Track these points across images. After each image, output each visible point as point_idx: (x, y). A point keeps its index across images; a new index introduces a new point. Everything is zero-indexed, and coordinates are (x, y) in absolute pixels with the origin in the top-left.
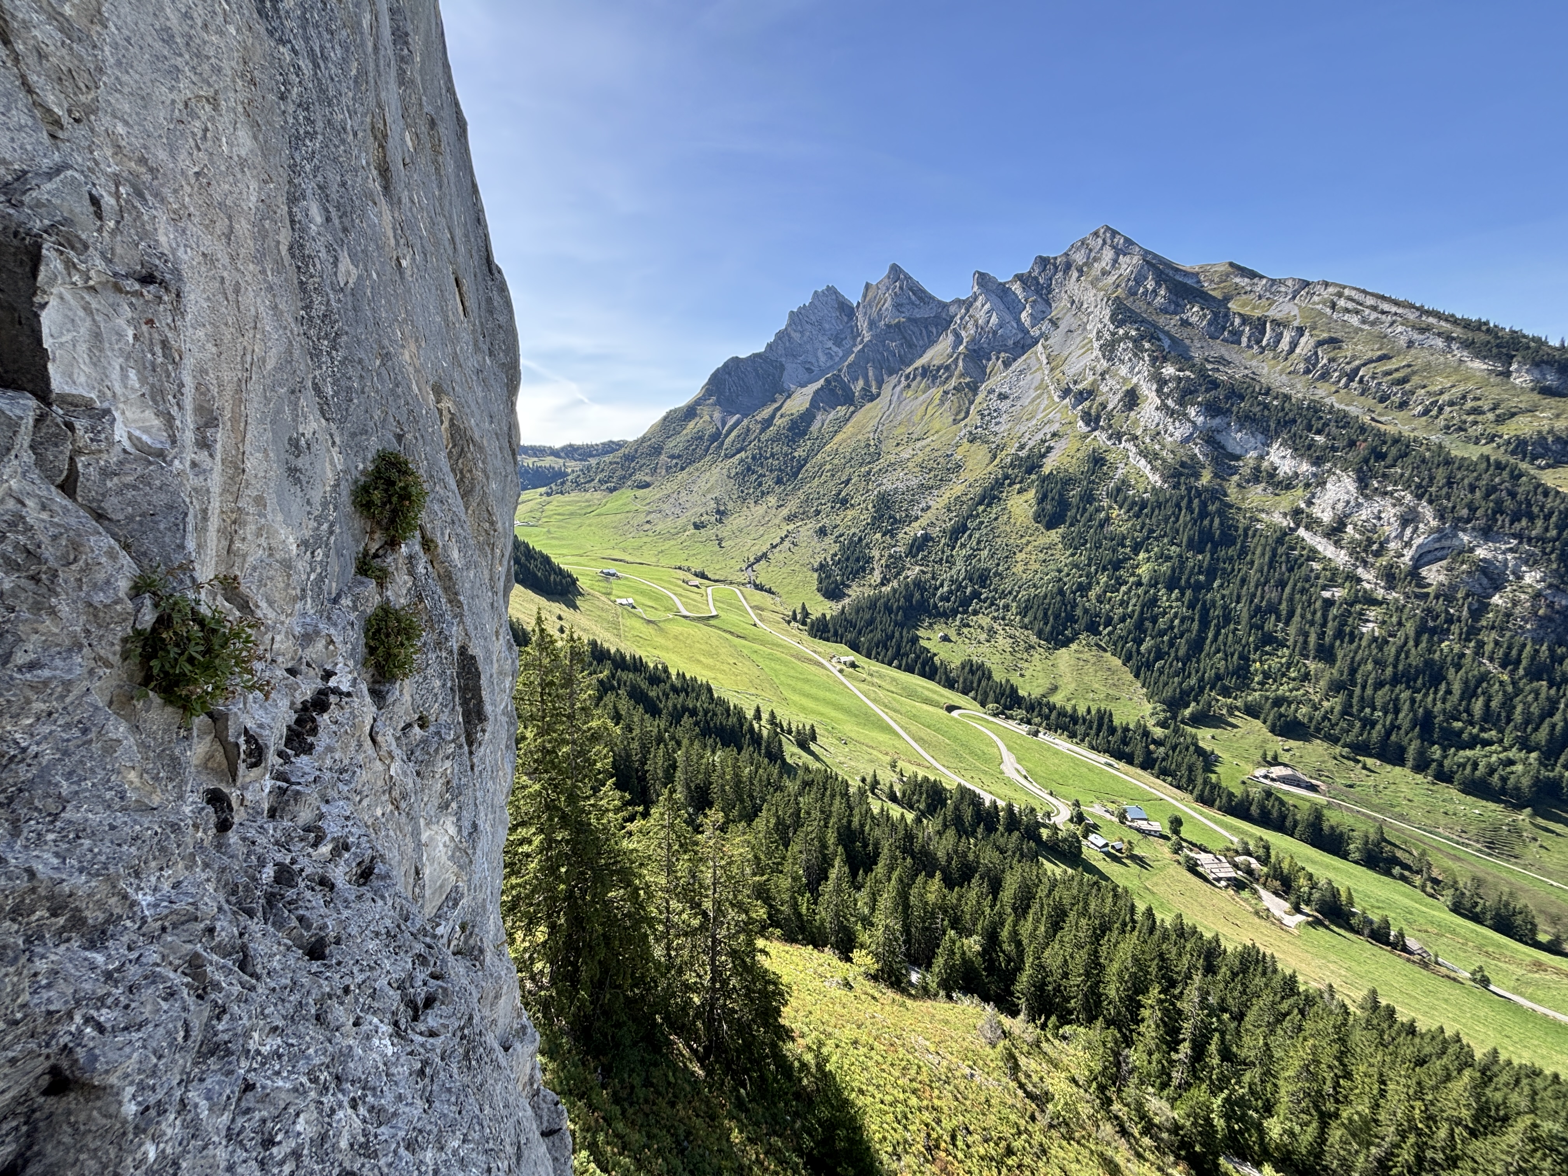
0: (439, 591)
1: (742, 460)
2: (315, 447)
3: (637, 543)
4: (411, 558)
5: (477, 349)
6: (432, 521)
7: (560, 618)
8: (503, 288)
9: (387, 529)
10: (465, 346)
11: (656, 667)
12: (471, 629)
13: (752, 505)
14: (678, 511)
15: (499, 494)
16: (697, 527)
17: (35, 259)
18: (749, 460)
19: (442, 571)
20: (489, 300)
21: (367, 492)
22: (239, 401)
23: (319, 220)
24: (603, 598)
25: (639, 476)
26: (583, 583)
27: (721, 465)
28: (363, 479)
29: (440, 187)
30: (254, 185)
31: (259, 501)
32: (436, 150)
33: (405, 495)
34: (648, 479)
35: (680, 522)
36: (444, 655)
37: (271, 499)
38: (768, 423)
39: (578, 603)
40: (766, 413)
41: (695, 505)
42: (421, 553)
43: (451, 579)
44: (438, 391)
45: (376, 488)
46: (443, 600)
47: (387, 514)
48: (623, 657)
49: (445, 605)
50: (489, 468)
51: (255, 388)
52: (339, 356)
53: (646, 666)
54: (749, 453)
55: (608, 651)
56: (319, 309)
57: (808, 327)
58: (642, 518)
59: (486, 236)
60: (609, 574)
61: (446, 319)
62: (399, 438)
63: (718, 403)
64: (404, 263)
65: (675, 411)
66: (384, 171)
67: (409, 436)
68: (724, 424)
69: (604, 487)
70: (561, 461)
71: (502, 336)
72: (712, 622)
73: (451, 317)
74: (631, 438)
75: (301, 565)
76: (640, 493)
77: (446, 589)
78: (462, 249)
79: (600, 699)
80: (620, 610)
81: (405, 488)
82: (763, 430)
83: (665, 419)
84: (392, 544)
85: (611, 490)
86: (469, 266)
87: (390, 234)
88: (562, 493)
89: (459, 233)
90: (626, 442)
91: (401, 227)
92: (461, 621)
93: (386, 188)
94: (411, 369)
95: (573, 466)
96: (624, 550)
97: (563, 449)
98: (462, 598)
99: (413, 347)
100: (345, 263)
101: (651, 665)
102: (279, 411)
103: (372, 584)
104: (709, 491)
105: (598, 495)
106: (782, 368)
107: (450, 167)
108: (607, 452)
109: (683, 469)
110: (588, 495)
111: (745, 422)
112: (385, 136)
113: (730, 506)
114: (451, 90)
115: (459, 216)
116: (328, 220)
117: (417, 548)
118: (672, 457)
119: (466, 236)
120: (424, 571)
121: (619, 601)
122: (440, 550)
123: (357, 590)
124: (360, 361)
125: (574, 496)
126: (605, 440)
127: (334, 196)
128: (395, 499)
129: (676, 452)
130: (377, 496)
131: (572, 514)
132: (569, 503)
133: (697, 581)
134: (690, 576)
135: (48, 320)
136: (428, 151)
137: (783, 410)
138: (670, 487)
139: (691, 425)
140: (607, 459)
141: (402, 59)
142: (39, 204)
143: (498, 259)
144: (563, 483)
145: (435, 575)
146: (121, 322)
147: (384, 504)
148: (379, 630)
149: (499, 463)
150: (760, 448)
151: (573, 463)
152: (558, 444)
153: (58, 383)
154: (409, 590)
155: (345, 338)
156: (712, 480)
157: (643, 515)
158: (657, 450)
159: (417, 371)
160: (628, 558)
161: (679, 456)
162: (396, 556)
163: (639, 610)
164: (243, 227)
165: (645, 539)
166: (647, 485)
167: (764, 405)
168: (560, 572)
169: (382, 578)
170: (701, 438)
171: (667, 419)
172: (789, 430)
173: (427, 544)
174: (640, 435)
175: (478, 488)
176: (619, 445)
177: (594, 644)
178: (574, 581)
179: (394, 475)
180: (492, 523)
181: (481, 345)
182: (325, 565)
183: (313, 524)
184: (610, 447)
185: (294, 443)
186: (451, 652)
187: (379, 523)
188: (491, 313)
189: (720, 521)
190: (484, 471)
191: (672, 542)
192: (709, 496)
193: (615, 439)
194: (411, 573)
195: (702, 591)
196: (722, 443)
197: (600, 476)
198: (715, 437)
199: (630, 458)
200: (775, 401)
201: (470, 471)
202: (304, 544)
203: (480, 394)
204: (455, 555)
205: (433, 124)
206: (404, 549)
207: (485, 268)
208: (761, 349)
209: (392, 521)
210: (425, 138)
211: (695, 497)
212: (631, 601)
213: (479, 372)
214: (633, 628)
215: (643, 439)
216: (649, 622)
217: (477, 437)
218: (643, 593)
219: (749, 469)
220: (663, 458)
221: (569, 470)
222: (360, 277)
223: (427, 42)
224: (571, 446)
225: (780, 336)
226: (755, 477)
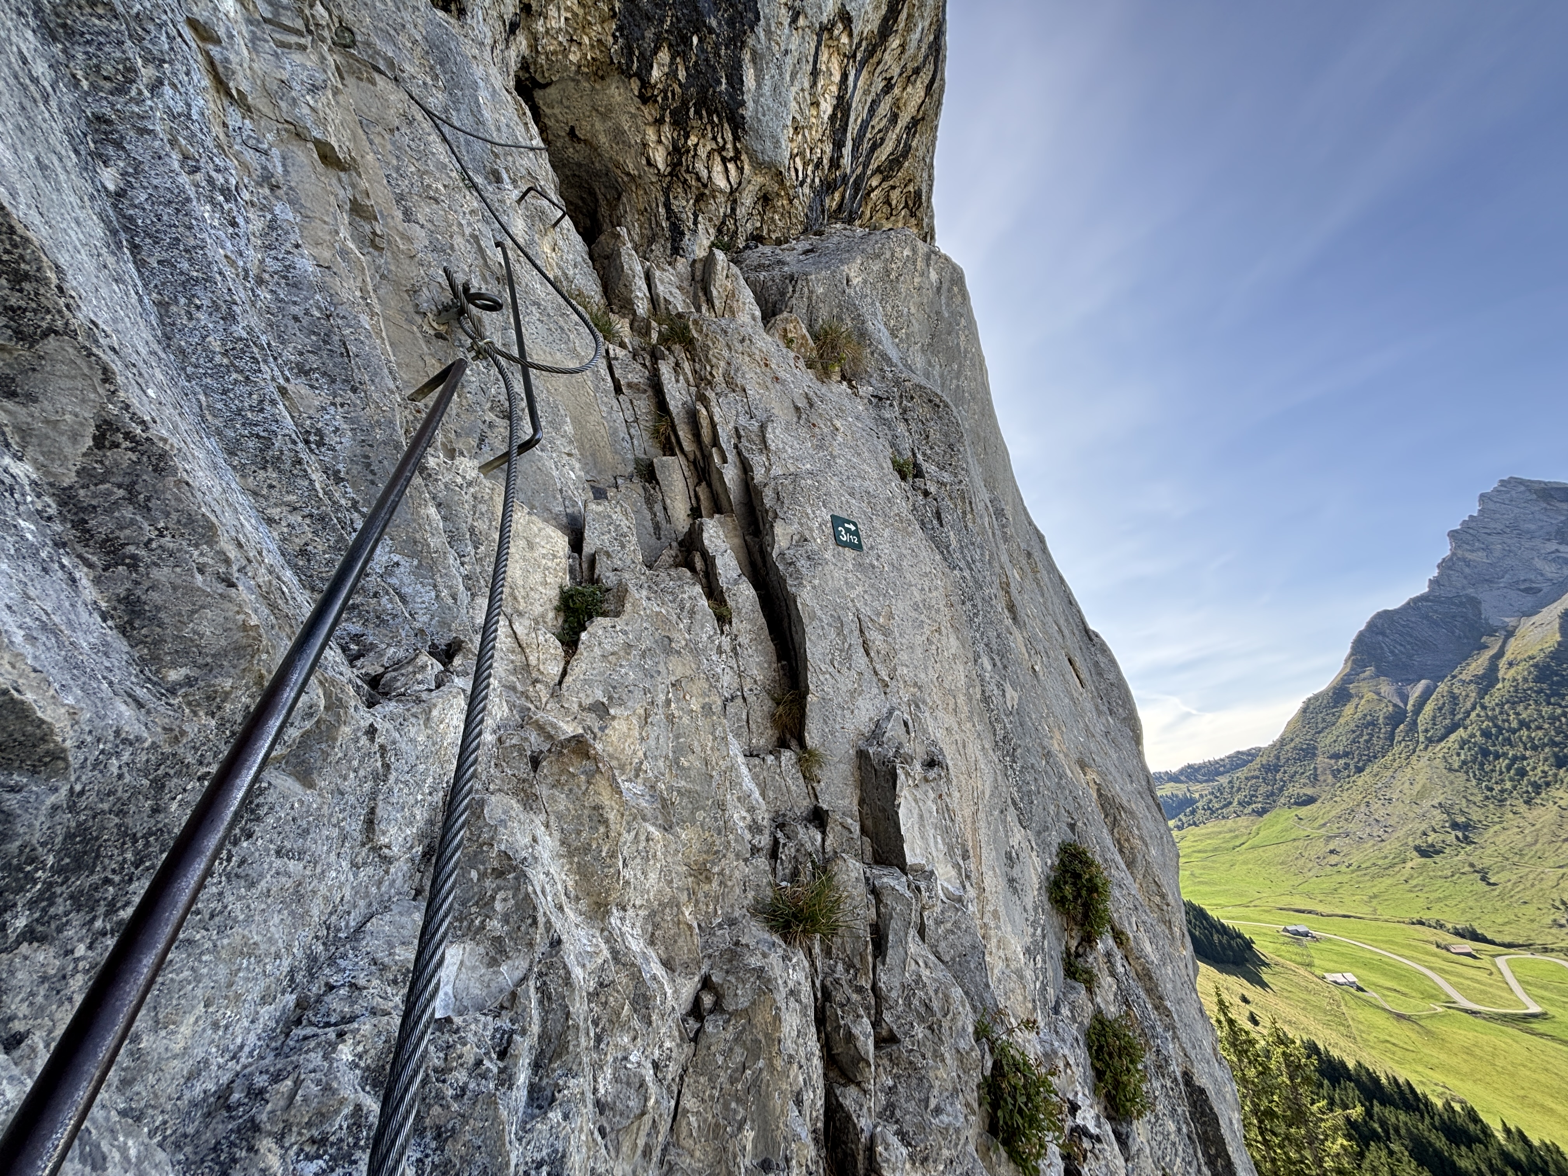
0: (1143, 994)
1: (1463, 743)
2: (1022, 855)
3: (1327, 884)
4: (1108, 955)
5: (1099, 713)
6: (1117, 910)
7: (1245, 1000)
8: (1104, 649)
9: (1083, 925)
10: (1091, 715)
11: (1448, 1106)
12: (1188, 1047)
13: (1523, 808)
14: (1377, 831)
15: (1160, 859)
16: (1423, 853)
17: (894, 777)
18: (1479, 739)
19: (1139, 969)
20: (1096, 664)
21: (1059, 887)
22: (975, 830)
23: (989, 667)
24: (1302, 971)
25: (1294, 790)
26: (1262, 946)
27: (1429, 754)
28: (1053, 874)
29: (1043, 595)
30: (961, 668)
31: (995, 914)
32: (1035, 572)
33: (1093, 888)
34: (1309, 791)
35: (1391, 847)
36: (1169, 1084)
37: (1002, 911)
38: (1489, 679)
39: (1265, 978)
40: (1478, 665)
41: (1404, 819)
42: (1115, 949)
43: (1151, 978)
44: (1083, 765)
45: (1066, 883)
46: (1149, 1006)
47: (1080, 909)
48: (1376, 1081)
49: (1154, 1014)
50: (1145, 832)
51: (981, 815)
52: (1017, 767)
53: (1428, 1104)
54: (1473, 729)
55: (1343, 1064)
56: (1000, 733)
57: (1494, 538)
58: (1321, 848)
59: (1079, 611)
60: (1297, 933)
61: (1072, 699)
62: (1072, 827)
63: (1380, 672)
64: (1037, 668)
65: (1316, 697)
66: (1011, 608)
67: (1080, 824)
68: (1405, 698)
69: (1249, 810)
70: (1183, 786)
71: (1116, 691)
72: (1537, 1026)
73: (1075, 695)
74: (1265, 744)
75: (1029, 974)
76: (1303, 811)
77: (1148, 991)
78: (1066, 632)
79: (1361, 1155)
80: (1337, 992)
81: (1090, 880)
82: (1483, 692)
83: (1304, 710)
84: (1088, 940)
85: (1261, 813)
86: (1073, 642)
87: (1024, 650)
88: (1195, 824)
89: (1062, 622)
90: (1259, 749)
91: (1029, 642)
92: (1175, 1037)
93: (1014, 619)
94: (1061, 756)
95: (1199, 790)
96: (1309, 896)
97: (1182, 772)
98: (1168, 1004)
99: (1057, 735)
100: (1010, 692)
101: (1439, 1103)
102: (996, 831)
103: (1082, 988)
104: (1421, 794)
105: (1243, 821)
106: (1475, 603)
107: (1043, 574)
108: (1238, 767)
109: (1360, 770)
110: (1230, 823)
111: (1442, 687)
112: (1008, 585)
113: (1476, 814)
114: (1031, 523)
115: (1058, 607)
116: (994, 665)
117: (1111, 942)
118: (1336, 756)
119: (1067, 620)
120: (1122, 970)
121: (1330, 977)
122: (1132, 943)
123: (1072, 997)
124: (1033, 765)
125: (1212, 826)
126: (1231, 752)
127: (995, 647)
128: (1084, 893)
129: (1340, 748)
130: (1068, 890)
131: (1215, 849)
132: (1209, 836)
133: (1468, 946)
134: (1450, 939)
135: (902, 812)
136: (1030, 575)
137: (1508, 656)
138: (1348, 798)
139: (1349, 709)
140: (1242, 773)
141: (1003, 526)
142: (889, 740)
143: (1092, 626)
144: (1193, 812)
145: (1133, 974)
146: (930, 803)
147: (1075, 898)
148: (1100, 1048)
149: (1151, 825)
150: (1493, 719)
151: (1199, 786)
152: (1175, 769)
153: (910, 859)
154: (1116, 995)
155: (1019, 751)
156: (1421, 779)
157: (1321, 843)
158: (1308, 752)
159: (1066, 756)
160: (1320, 908)
161: (1346, 754)
162: (1095, 954)
163: (1372, 995)
164: (961, 699)
165: (1339, 878)
166: (1311, 800)
167: (1465, 657)
168: (1224, 930)
169: (1090, 982)
170: (1373, 724)
171: (1308, 710)
172: (1537, 680)
173: (1119, 937)
174: (1276, 737)
175: (1139, 857)
176: (1251, 755)
177: (1312, 1049)
178: (1248, 944)
179: (1078, 867)
180: (1163, 896)
181: (1101, 707)
182: (1044, 971)
183: (1031, 930)
184: (1240, 760)
185: (1009, 856)
186: (1175, 1080)
187: (1074, 919)
188: (1100, 674)
189: (1467, 840)
190: (1141, 838)
191: (1388, 881)
192: (1426, 804)
193: (1244, 748)
194: (1113, 974)
195: (1485, 962)
196: (1415, 723)
197: (1240, 796)
198: (1397, 718)
199: (1271, 768)
200: (1485, 647)
201: (1128, 840)
202: (1027, 951)
203: (1115, 756)
204: (1148, 948)
205: (1029, 555)
206: (1100, 946)
207: (1086, 638)
208: (1423, 589)
209: (1086, 916)
210: (1027, 568)
211: (1398, 809)
212: (1351, 978)
213: (1107, 733)
214: (1372, 1026)
215: (1282, 742)
216: (1400, 1017)
217: (1125, 803)
218: (1367, 965)
219: (1485, 753)
220: (1322, 761)
221: (1197, 795)
222: (1020, 698)
223: (1014, 507)
224: (1190, 766)
225: (1446, 566)
226: (1504, 763)
